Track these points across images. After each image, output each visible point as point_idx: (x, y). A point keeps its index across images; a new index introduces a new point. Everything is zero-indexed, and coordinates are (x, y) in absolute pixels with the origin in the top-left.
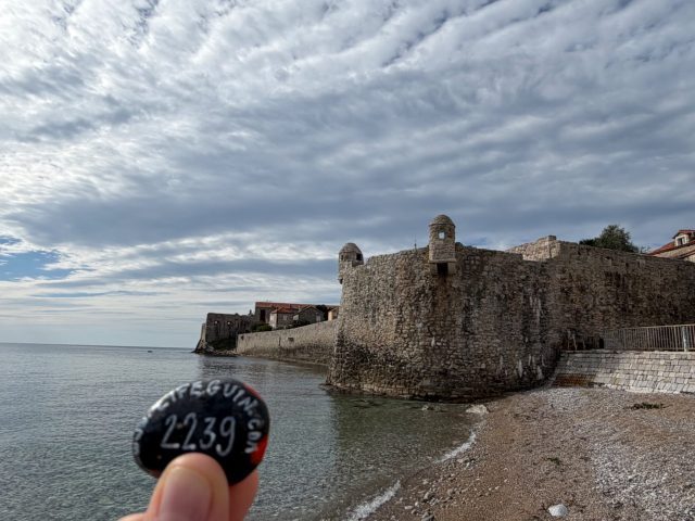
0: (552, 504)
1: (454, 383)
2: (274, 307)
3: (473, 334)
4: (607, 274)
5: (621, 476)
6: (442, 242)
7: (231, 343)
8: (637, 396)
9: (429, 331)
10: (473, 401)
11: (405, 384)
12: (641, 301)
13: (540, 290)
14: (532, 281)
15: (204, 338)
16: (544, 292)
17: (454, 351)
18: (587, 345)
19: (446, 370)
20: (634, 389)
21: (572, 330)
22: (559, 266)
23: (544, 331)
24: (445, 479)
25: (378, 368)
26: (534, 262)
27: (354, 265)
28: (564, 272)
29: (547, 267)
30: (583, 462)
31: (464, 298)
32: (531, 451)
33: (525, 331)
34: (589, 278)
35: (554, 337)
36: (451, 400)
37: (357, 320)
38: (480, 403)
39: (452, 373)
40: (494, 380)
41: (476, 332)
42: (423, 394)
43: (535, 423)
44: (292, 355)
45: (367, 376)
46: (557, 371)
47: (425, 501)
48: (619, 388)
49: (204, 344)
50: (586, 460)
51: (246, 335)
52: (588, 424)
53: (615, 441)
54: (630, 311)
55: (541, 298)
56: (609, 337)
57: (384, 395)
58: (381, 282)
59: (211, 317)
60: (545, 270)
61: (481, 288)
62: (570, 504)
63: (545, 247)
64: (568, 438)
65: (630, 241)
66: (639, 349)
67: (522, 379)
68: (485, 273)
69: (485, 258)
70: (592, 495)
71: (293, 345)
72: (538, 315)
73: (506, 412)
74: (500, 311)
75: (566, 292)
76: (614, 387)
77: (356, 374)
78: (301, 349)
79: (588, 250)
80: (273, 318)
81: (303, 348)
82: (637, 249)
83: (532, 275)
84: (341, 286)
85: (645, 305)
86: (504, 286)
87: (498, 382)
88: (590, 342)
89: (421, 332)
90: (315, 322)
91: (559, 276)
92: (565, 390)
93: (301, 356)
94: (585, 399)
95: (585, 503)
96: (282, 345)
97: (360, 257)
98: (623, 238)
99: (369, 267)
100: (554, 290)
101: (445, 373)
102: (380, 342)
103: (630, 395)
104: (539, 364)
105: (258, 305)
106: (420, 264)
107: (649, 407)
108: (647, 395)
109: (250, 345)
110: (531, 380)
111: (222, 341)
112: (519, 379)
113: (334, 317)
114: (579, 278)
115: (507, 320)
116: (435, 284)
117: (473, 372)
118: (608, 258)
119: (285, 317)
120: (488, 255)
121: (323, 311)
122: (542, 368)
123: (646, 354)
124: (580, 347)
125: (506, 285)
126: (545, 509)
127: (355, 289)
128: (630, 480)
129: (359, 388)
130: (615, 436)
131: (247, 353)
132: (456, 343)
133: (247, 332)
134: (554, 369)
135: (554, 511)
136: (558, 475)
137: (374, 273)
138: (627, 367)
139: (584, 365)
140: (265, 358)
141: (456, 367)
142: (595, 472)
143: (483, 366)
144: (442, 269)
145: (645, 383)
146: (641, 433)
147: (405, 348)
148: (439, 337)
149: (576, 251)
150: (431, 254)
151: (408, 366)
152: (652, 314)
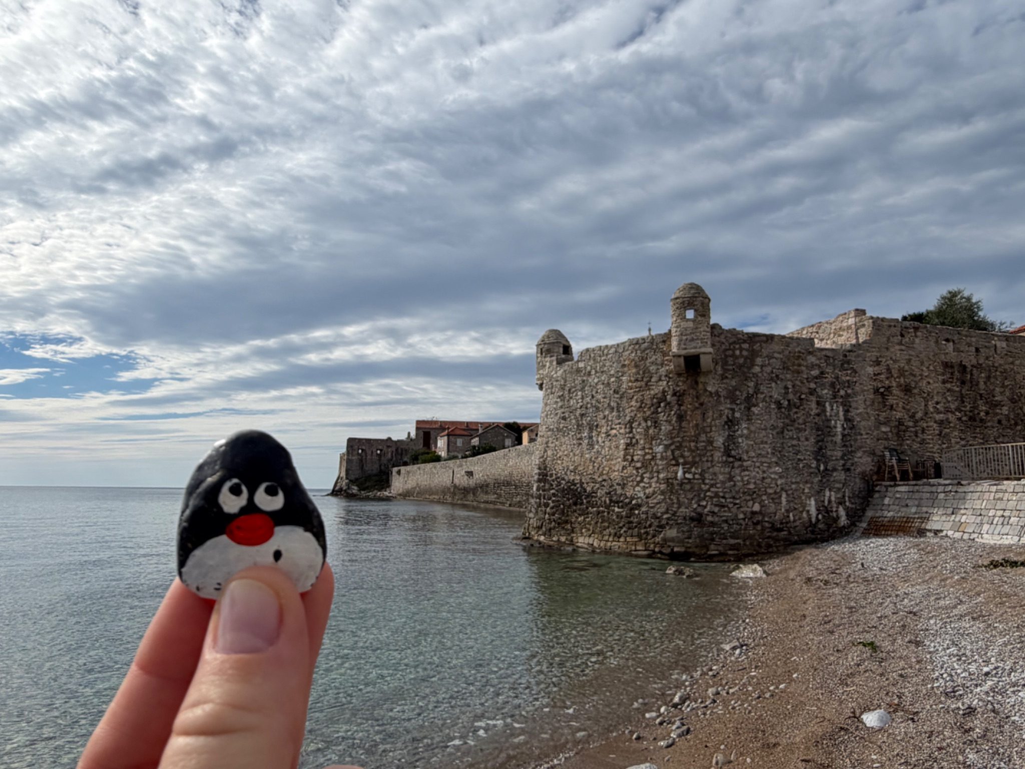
0: (867, 709)
1: (712, 533)
2: (442, 427)
3: (740, 459)
4: (946, 365)
5: (973, 668)
6: (691, 324)
7: (382, 480)
8: (994, 548)
9: (674, 458)
10: (742, 559)
11: (639, 536)
12: (999, 404)
13: (842, 393)
14: (829, 378)
15: (343, 474)
16: (848, 395)
17: (712, 486)
18: (915, 473)
19: (700, 515)
20: (989, 539)
21: (891, 450)
22: (873, 355)
23: (848, 454)
24: (704, 674)
25: (599, 513)
26: (833, 350)
27: (560, 362)
28: (878, 363)
29: (852, 356)
30: (913, 647)
31: (725, 407)
32: (832, 632)
33: (819, 453)
34: (917, 372)
35: (864, 462)
36: (710, 558)
37: (567, 443)
38: (753, 562)
39: (710, 518)
40: (773, 528)
41: (745, 458)
42: (667, 551)
43: (836, 590)
44: (471, 497)
45: (583, 525)
46: (870, 513)
47: (675, 706)
48: (966, 536)
49: (344, 484)
50: (918, 644)
51: (403, 469)
52: (919, 591)
53: (961, 617)
54: (982, 420)
55: (844, 404)
56: (950, 460)
57: (607, 552)
58: (600, 386)
59: (353, 443)
60: (849, 362)
61: (751, 391)
62: (894, 709)
63: (849, 327)
64: (888, 612)
65: (981, 314)
66: (997, 477)
67: (815, 525)
68: (757, 369)
69: (757, 347)
70: (928, 695)
71: (472, 482)
72: (839, 429)
73: (792, 574)
74: (781, 425)
75: (882, 394)
76: (958, 535)
77: (566, 522)
78: (483, 487)
79: (916, 329)
80: (441, 445)
81: (487, 486)
82: (992, 325)
83: (829, 370)
84: (541, 394)
85: (1005, 411)
86: (786, 388)
87: (781, 530)
88: (920, 469)
89: (662, 458)
90: (504, 448)
91: (870, 370)
92: (881, 541)
93: (485, 497)
94: (914, 554)
95: (917, 707)
96: (456, 481)
97: (567, 349)
98: (971, 309)
99: (581, 365)
100: (863, 391)
101: (698, 519)
102: (602, 474)
103: (984, 546)
104: (841, 503)
105: (420, 424)
106: (658, 357)
107: (1014, 564)
108: (1010, 546)
109: (411, 484)
110: (829, 526)
111: (368, 478)
112: (811, 526)
113: (531, 440)
114: (902, 373)
115: (792, 438)
116: (682, 387)
117: (741, 516)
118: (947, 340)
119: (459, 442)
120: (761, 342)
121: (515, 431)
122: (847, 509)
123: (1009, 485)
124: (905, 476)
125: (789, 384)
126: (856, 717)
127: (561, 397)
128: (987, 674)
129: (572, 542)
130: (962, 609)
131: (406, 495)
132: (715, 474)
133: (405, 464)
134: (864, 510)
135: (871, 719)
136: (874, 666)
137: (589, 374)
138: (978, 505)
139: (910, 503)
140: (432, 502)
141: (716, 509)
142: (932, 662)
143: (757, 507)
144: (692, 364)
145: (1006, 529)
146: (1002, 603)
147: (638, 483)
148: (689, 465)
149: (897, 331)
150: (674, 343)
151: (644, 509)
152: (1016, 424)
